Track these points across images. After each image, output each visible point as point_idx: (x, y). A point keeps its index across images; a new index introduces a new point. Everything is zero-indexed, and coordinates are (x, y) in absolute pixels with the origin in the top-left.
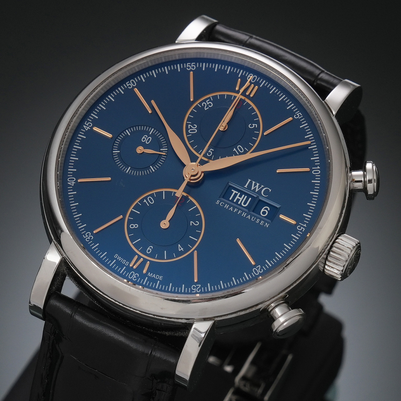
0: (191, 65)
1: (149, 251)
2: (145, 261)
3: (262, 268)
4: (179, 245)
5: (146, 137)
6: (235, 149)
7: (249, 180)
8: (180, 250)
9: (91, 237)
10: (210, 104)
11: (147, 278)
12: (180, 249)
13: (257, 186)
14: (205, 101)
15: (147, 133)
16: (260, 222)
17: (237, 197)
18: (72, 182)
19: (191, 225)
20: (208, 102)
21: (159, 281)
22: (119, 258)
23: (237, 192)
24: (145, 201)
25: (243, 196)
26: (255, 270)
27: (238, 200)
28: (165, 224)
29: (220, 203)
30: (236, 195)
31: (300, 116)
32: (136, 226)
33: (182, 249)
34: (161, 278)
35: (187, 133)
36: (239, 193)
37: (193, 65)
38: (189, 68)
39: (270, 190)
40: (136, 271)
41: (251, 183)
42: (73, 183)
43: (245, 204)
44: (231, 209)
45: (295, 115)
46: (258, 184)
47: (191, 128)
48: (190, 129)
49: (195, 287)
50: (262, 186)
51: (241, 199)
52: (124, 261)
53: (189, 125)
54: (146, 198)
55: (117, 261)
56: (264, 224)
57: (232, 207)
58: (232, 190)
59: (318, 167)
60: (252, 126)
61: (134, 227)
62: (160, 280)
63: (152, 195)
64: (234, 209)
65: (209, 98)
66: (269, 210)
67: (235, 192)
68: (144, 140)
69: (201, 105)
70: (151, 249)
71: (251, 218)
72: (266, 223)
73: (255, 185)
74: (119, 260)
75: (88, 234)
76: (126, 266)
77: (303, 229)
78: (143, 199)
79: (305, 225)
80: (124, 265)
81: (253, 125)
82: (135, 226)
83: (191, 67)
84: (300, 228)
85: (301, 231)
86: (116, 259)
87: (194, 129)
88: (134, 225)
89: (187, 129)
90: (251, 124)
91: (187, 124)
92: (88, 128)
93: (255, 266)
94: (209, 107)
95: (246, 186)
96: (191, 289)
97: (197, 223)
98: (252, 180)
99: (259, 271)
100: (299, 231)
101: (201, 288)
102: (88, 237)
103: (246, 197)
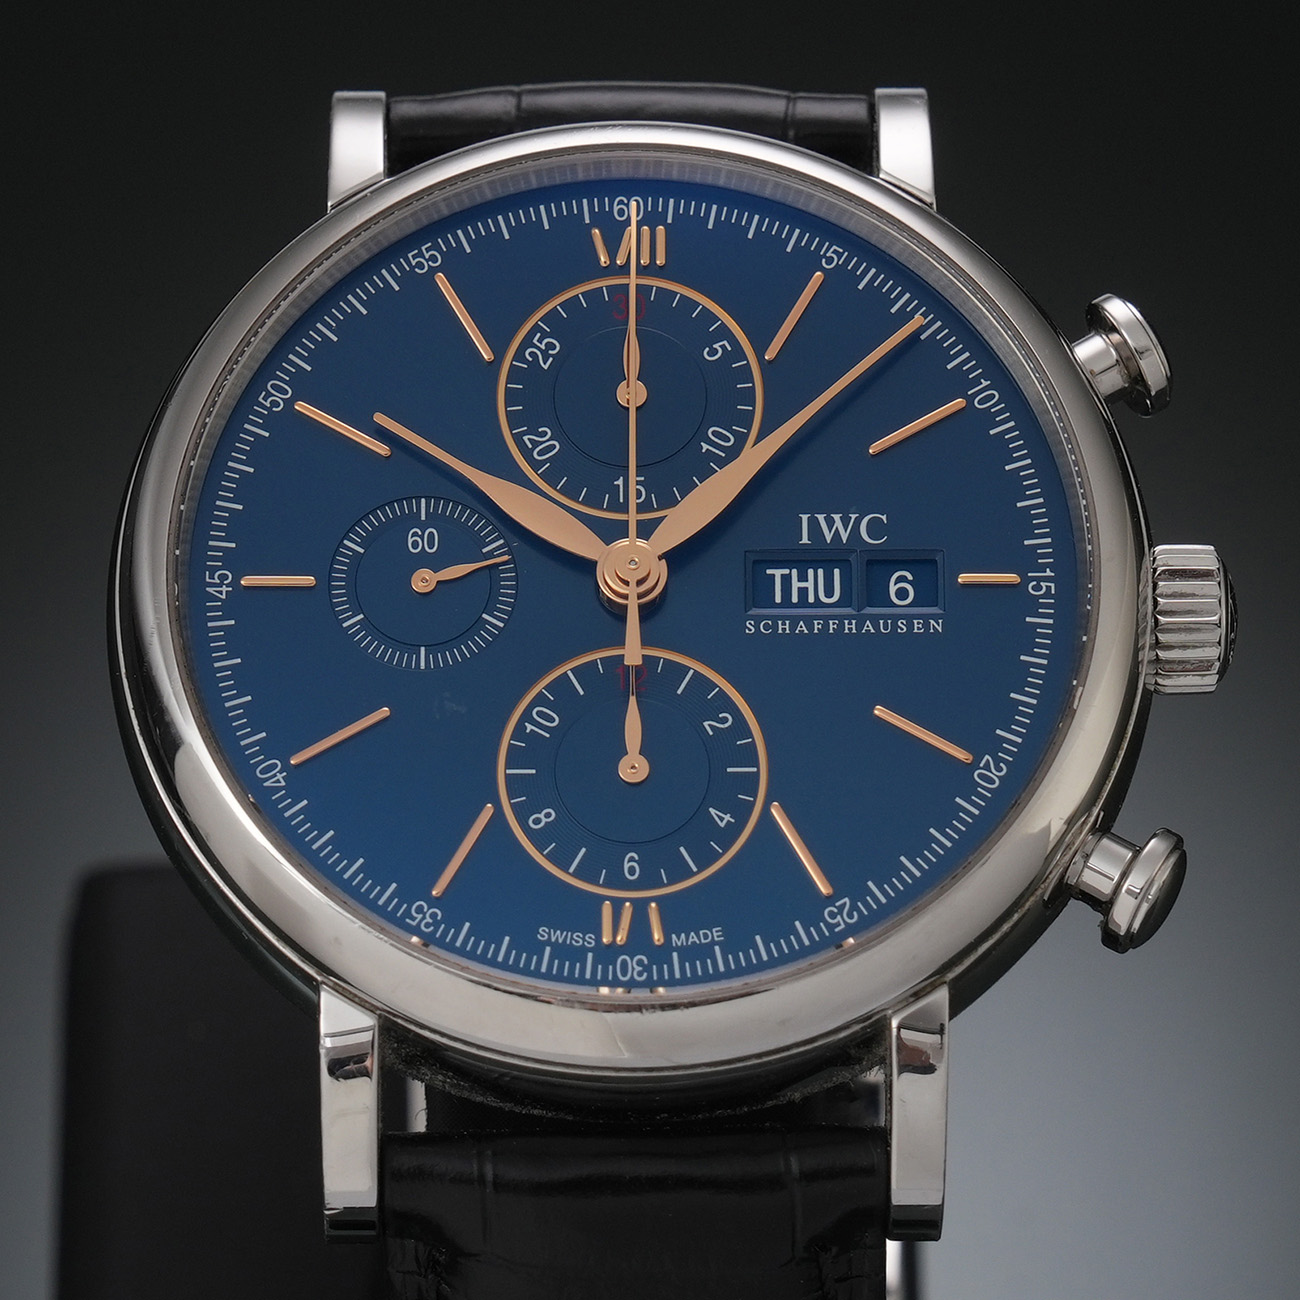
0: (421, 255)
1: (632, 871)
2: (640, 907)
3: (997, 759)
4: (711, 809)
5: (415, 534)
6: (705, 447)
7: (805, 518)
8: (722, 825)
9: (434, 916)
10: (551, 346)
11: (675, 954)
12: (722, 819)
13: (838, 524)
14: (527, 342)
15: (413, 521)
16: (910, 626)
17: (796, 585)
18: (275, 775)
19: (711, 733)
20: (540, 341)
21: (717, 948)
22: (558, 936)
23: (787, 571)
24: (529, 727)
25: (811, 572)
26: (979, 775)
27: (803, 592)
28: (633, 767)
29: (757, 627)
30: (786, 579)
31: (840, 255)
32: (548, 815)
33: (727, 817)
34: (716, 934)
35: (534, 464)
36: (794, 572)
37: (427, 250)
38: (420, 265)
39: (884, 518)
40: (630, 948)
41: (813, 523)
42: (279, 776)
43: (829, 593)
44: (802, 627)
45: (824, 260)
46: (837, 517)
47: (535, 443)
48: (534, 449)
49: (836, 910)
50: (853, 516)
51: (810, 585)
52: (577, 939)
53: (525, 438)
54: (527, 716)
55: (555, 946)
56: (926, 625)
57: (801, 623)
58: (769, 572)
59: (985, 383)
60: (713, 352)
61: (544, 820)
62: (717, 943)
63: (540, 699)
64: (810, 627)
65: (536, 328)
66: (910, 577)
67: (778, 573)
68: (415, 545)
69: (524, 361)
70: (635, 861)
71: (876, 626)
72: (932, 622)
73: (830, 523)
74: (560, 941)
75: (420, 910)
76: (590, 950)
77: (1049, 588)
78: (520, 726)
79: (1049, 573)
80: (583, 950)
81: (716, 346)
82: (545, 817)
83: (427, 261)
84: (1037, 588)
85: (1047, 595)
86: (548, 942)
87: (547, 441)
88: (542, 816)
89: (526, 453)
90: (707, 349)
91: (518, 439)
92: (224, 589)
93: (974, 765)
94: (552, 355)
95: (805, 540)
96: (827, 925)
97: (725, 720)
98: (812, 511)
99: (994, 774)
100: (1042, 597)
101: (854, 907)
102: (424, 918)
103: (820, 572)
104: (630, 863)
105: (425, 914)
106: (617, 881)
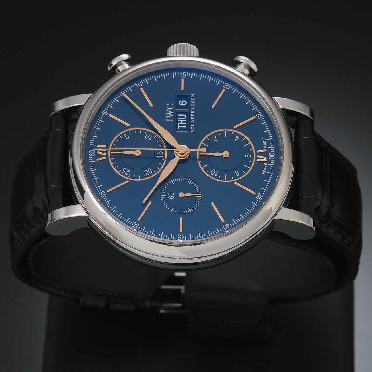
0: (102, 195)
1: (249, 156)
2: (257, 154)
3: (224, 85)
4: (235, 140)
5: (170, 197)
6: (150, 139)
7: (167, 120)
8: (239, 138)
9: (259, 195)
10: (125, 170)
11: (269, 148)
12: (237, 138)
13: (169, 114)
14: (124, 174)
15: (166, 198)
16: (193, 100)
17: (182, 123)
18: (227, 226)
19: (217, 140)
20: (123, 172)
21: (267, 140)
22: (264, 170)
23: (179, 125)
24: (215, 175)
25: (179, 120)
26: (228, 88)
27: (183, 122)
28: (226, 154)
29: (193, 130)
30: (180, 125)
31: (104, 112)
33: (237, 137)
34: (264, 140)
35: (153, 173)
36: (179, 123)
37: (101, 194)
38: (105, 195)
39: (167, 105)
40: (267, 156)
41: (168, 118)
43: (184, 117)
44: (193, 121)
45: (106, 115)
46: (167, 114)
47: (148, 173)
48: (150, 174)
49: (259, 117)
50: (167, 111)
51: (182, 121)
52: (265, 166)
53: (147, 175)
54: (213, 176)
56: (193, 97)
58: (179, 128)
59: (136, 84)
61: (237, 173)
62: (266, 139)
63: (209, 173)
65: (120, 173)
66: (180, 101)
67: (179, 127)
68: (173, 197)
69: (128, 175)
71: (193, 107)
73: (168, 115)
75: (258, 197)
76: (268, 164)
77: (184, 74)
78: (215, 177)
79: (181, 73)
80: (268, 165)
81: (126, 137)
83: (103, 194)
84: (184, 76)
85: (186, 74)
86: (266, 172)
87: (148, 171)
88: (236, 173)
89: (150, 175)
90: (126, 138)
91: (147, 177)
92: (182, 236)
93: (226, 89)
94: (127, 169)
95: (172, 120)
96: (262, 118)
97: (214, 137)
98: (166, 119)
99: (227, 85)
100: (186, 75)
101: (258, 113)
102: (260, 197)
103: (179, 118)
104: (247, 156)
105: (259, 197)
106: (252, 159)
